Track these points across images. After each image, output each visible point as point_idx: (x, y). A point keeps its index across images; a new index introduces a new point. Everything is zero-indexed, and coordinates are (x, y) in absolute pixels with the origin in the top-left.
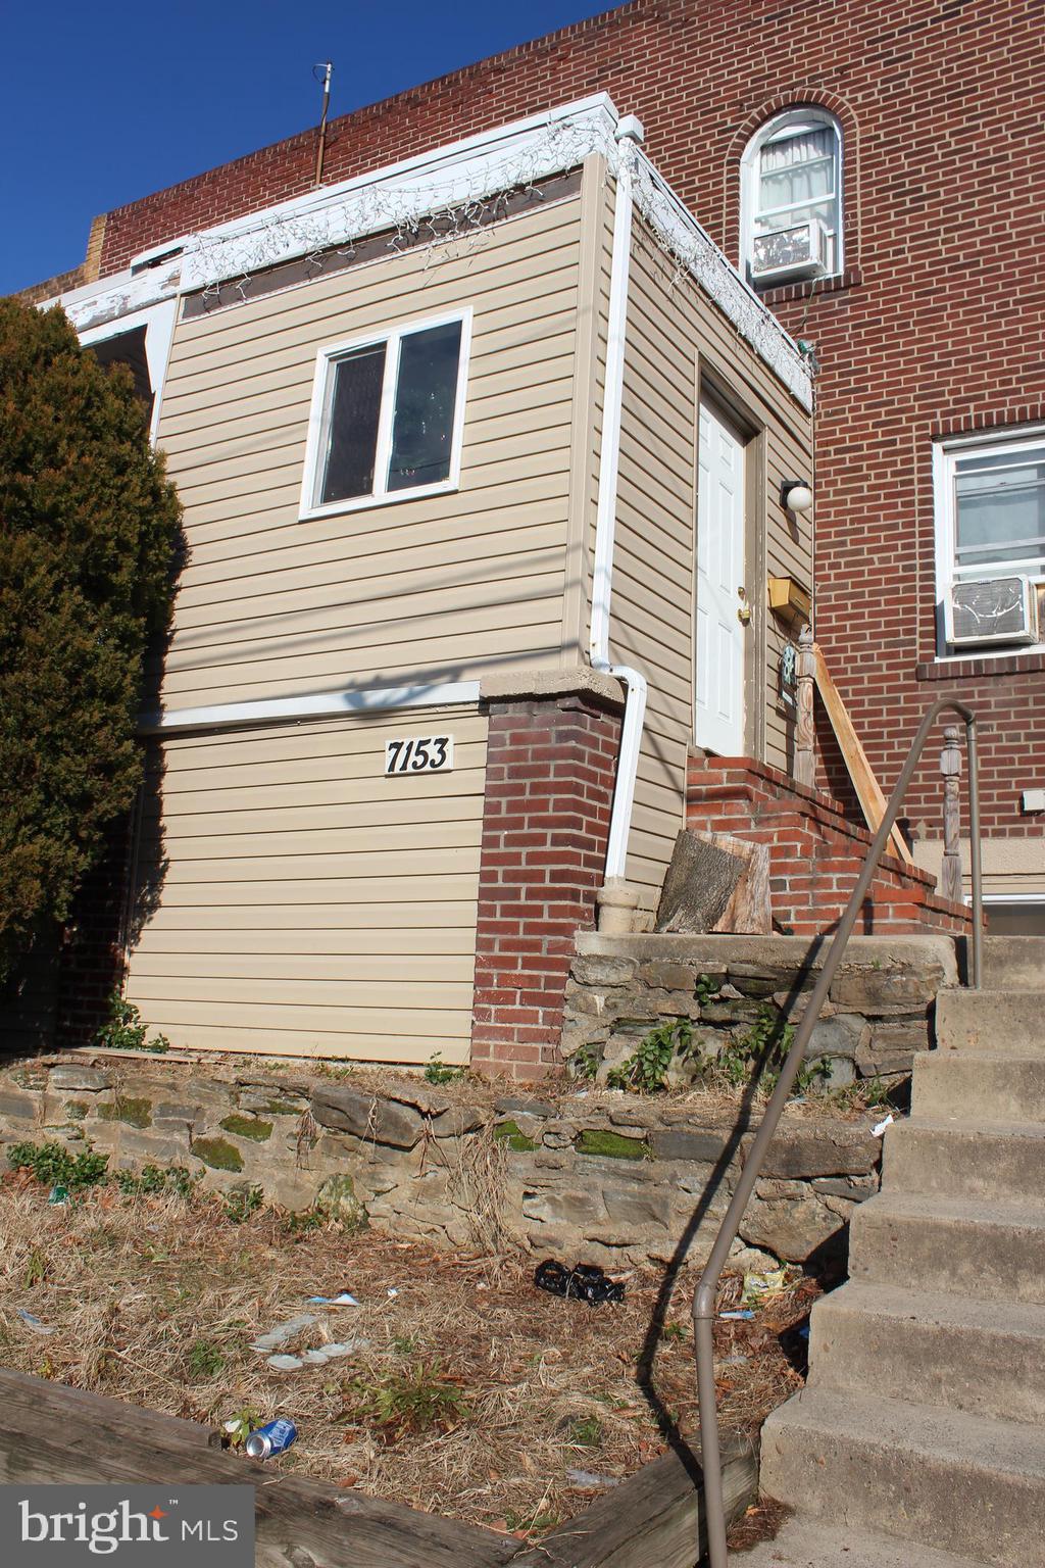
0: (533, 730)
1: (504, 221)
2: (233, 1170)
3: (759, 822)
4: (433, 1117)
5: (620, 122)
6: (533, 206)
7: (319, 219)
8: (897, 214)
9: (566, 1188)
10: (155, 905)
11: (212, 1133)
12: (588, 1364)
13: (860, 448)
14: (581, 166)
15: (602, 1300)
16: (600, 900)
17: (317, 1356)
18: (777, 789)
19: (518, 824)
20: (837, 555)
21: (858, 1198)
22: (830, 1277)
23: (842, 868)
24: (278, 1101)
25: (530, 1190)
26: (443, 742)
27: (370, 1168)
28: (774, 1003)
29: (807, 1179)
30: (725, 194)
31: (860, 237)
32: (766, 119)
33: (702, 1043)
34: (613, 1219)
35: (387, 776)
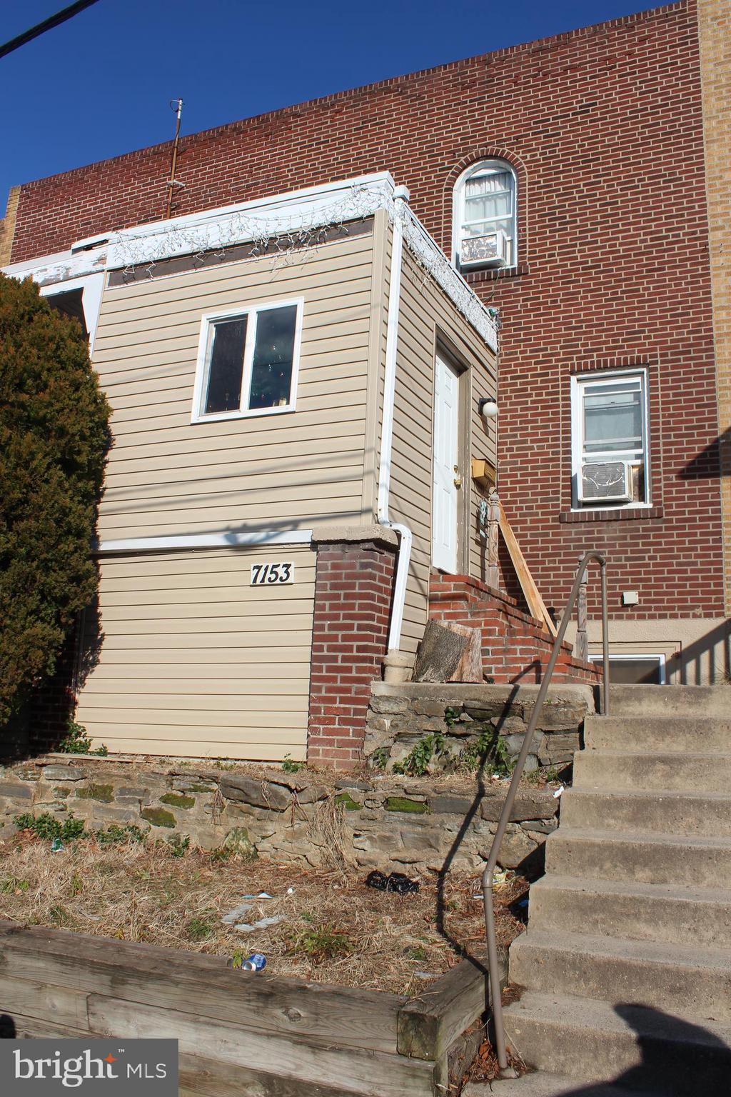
0: (345, 561)
1: (324, 245)
2: (169, 827)
3: (473, 614)
4: (297, 792)
5: (396, 188)
6: (342, 237)
7: (202, 231)
8: (550, 232)
9: (379, 831)
10: (95, 663)
11: (155, 805)
12: (409, 923)
13: (526, 377)
14: (373, 216)
15: (407, 892)
16: (385, 663)
17: (261, 924)
18: (482, 593)
19: (336, 617)
20: (512, 443)
21: (546, 831)
22: (531, 875)
23: (523, 642)
24: (198, 784)
25: (357, 833)
26: (288, 566)
27: (258, 823)
28: (491, 723)
29: (518, 822)
30: (443, 209)
31: (528, 244)
32: (469, 164)
33: (450, 747)
34: (406, 848)
35: (251, 586)
